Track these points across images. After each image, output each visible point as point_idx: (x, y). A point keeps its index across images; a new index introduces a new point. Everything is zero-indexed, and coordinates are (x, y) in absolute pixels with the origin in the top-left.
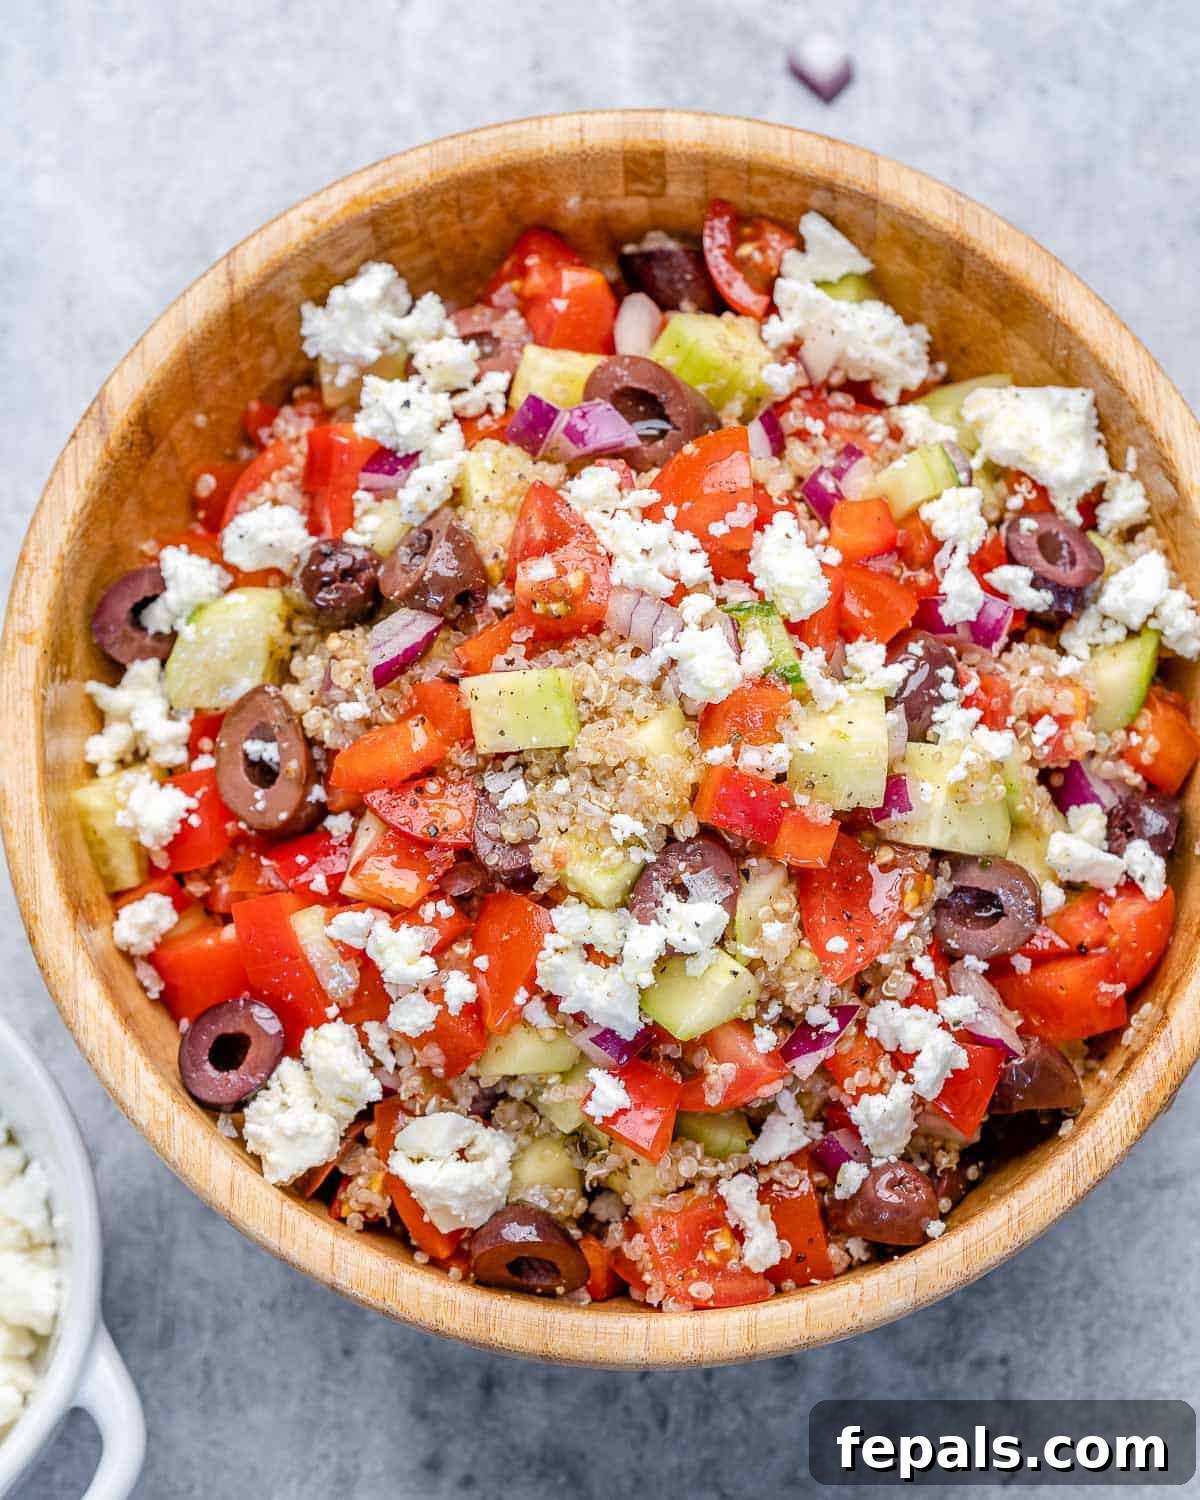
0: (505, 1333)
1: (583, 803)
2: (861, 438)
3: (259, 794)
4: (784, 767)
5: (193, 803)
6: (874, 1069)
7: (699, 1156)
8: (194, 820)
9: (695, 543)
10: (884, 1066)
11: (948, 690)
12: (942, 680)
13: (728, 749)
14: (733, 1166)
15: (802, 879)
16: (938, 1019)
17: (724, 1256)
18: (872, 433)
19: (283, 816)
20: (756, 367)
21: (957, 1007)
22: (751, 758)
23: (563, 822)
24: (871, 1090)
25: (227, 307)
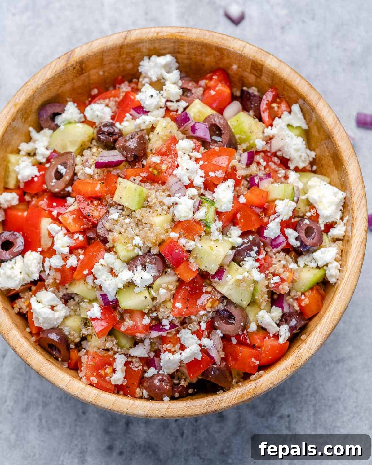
0: (31, 360)
1: (130, 229)
2: (275, 174)
3: (54, 181)
4: (191, 249)
5: (38, 174)
6: (174, 346)
7: (114, 343)
8: (36, 179)
9: (203, 175)
10: (178, 347)
11: (253, 253)
12: (253, 250)
13: (177, 235)
14: (122, 351)
15: (181, 282)
16: (199, 342)
17: (106, 375)
18: (280, 174)
19: (57, 190)
20: (255, 137)
21: (206, 342)
22: (182, 241)
23: (122, 231)
24: (170, 351)
25: (121, 45)
